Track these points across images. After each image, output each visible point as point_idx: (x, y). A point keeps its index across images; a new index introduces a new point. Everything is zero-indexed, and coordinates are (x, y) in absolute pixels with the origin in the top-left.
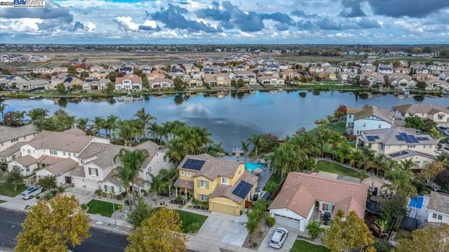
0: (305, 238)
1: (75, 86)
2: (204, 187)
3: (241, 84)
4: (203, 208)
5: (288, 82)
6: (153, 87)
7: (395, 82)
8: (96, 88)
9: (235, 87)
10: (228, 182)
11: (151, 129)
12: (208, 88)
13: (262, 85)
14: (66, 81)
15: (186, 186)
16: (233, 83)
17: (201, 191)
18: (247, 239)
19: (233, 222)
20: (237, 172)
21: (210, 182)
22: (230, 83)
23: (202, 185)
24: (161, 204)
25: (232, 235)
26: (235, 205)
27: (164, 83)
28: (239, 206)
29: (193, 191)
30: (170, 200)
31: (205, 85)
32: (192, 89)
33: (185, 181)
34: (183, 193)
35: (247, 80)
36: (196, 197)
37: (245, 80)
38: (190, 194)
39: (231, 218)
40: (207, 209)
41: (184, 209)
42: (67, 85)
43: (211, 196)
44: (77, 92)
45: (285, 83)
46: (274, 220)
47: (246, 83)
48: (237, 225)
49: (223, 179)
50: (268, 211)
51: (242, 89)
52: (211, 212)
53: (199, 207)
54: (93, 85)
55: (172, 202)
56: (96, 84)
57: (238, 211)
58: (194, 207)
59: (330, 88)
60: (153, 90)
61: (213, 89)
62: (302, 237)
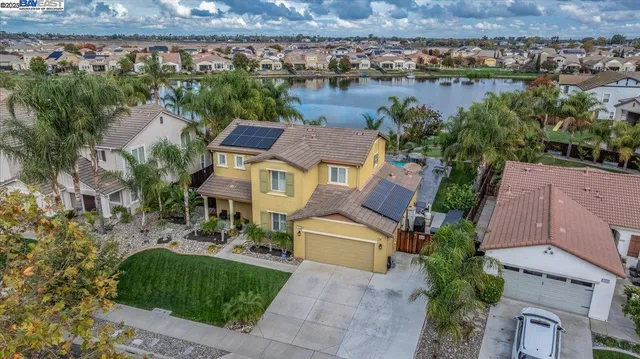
0: (625, 344)
1: (63, 63)
2: (280, 192)
3: (346, 66)
4: (277, 252)
5: (421, 67)
6: (198, 69)
7: (600, 64)
8: (102, 68)
9: (336, 71)
10: (347, 180)
11: (172, 99)
12: (291, 72)
13: (380, 69)
14: (51, 56)
15: (231, 192)
16: (332, 66)
17: (270, 203)
18: (422, 346)
19: (367, 289)
20: (370, 159)
21: (298, 175)
22: (327, 66)
23: (275, 187)
24: (160, 241)
25: (370, 331)
26: (373, 239)
27: (217, 63)
28: (384, 241)
29: (249, 205)
30: (187, 232)
31: (287, 67)
32: (264, 73)
33: (229, 182)
34: (224, 215)
35: (355, 61)
36: (257, 219)
37: (351, 61)
38: (244, 215)
39: (360, 277)
40: (289, 254)
41: (224, 253)
42: (51, 62)
43: (301, 216)
44: (69, 73)
45: (417, 67)
46: (500, 282)
47: (354, 65)
48: (381, 300)
49: (334, 171)
50: (482, 254)
51: (347, 75)
52: (299, 260)
53: (264, 250)
54: (98, 63)
55: (191, 236)
56: (102, 63)
57: (380, 258)
58: (253, 249)
59: (492, 74)
60: (198, 74)
61: (299, 74)
62: (612, 342)
